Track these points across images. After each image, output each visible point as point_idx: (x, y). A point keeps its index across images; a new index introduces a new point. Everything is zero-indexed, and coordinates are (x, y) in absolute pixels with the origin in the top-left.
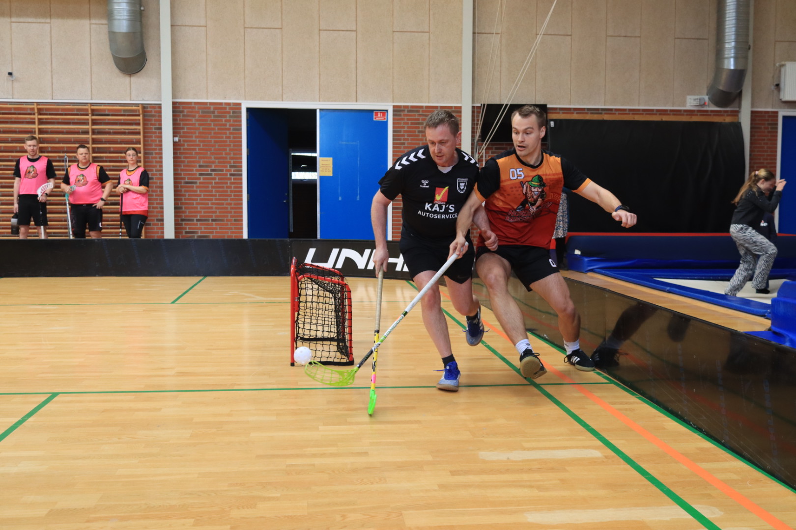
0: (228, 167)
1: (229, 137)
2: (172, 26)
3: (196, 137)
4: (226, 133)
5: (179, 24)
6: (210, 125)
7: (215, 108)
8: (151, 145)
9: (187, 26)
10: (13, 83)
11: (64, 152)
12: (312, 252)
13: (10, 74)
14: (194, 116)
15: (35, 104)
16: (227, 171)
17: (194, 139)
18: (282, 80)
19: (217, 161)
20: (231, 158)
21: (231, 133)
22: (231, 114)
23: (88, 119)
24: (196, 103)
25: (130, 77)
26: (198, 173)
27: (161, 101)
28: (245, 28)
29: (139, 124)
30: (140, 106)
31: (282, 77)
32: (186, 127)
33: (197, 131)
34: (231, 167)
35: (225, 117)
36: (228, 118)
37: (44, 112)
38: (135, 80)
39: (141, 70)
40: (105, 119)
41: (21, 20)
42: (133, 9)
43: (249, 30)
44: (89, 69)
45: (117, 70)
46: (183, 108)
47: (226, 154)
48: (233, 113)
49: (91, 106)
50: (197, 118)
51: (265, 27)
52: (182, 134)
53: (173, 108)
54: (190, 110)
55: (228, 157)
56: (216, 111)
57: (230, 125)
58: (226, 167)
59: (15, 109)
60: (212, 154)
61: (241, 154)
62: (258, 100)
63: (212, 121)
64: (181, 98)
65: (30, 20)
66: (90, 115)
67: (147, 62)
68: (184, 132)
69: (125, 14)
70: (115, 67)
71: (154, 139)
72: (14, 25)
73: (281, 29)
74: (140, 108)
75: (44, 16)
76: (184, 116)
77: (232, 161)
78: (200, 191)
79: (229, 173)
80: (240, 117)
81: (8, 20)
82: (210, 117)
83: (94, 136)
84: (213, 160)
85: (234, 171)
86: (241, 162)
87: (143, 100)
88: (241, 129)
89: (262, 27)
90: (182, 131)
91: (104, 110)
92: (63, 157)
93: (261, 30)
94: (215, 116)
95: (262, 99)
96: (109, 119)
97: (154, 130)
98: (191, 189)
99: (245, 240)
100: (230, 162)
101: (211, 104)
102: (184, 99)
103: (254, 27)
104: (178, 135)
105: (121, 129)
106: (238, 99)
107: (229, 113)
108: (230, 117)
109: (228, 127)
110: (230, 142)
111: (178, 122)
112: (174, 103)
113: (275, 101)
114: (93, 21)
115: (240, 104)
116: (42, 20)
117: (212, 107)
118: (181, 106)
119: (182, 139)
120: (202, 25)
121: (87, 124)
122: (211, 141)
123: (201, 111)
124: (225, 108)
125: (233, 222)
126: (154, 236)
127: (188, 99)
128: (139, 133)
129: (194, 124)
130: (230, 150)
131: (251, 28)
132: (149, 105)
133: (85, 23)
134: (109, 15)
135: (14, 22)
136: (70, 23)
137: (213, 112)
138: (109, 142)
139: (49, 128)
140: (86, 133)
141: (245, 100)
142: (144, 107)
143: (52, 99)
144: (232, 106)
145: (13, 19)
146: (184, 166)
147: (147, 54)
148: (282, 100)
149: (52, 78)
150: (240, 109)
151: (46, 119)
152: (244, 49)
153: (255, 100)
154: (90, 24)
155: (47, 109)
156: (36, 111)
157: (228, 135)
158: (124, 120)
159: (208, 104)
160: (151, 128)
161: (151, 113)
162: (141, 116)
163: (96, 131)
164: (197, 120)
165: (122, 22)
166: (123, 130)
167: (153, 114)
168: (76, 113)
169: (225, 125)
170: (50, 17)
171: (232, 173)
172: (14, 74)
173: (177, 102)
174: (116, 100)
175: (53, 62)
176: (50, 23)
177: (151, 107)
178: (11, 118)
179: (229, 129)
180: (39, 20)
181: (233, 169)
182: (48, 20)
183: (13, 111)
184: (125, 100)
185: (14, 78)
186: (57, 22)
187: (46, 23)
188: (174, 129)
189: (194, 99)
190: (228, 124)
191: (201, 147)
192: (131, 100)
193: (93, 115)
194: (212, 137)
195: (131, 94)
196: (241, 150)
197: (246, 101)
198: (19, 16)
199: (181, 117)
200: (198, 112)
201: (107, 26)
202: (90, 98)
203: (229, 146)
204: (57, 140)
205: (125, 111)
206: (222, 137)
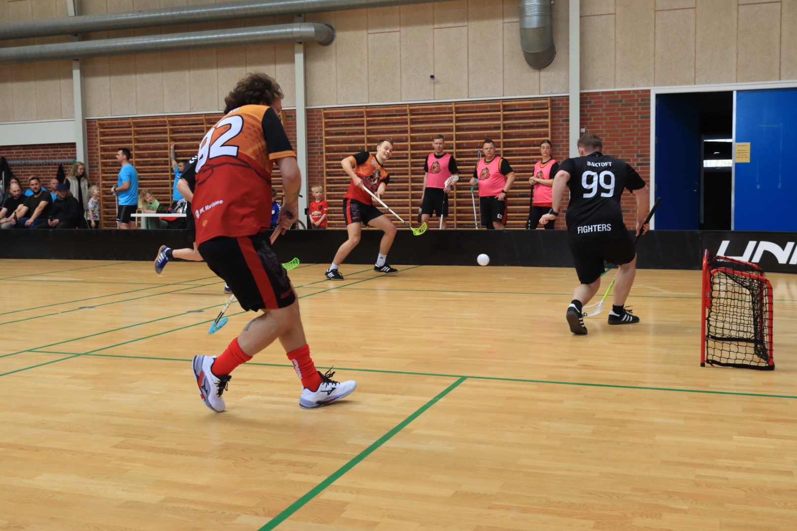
0: (636, 156)
1: (637, 126)
2: (581, 17)
3: (603, 127)
4: (633, 122)
5: (589, 14)
6: (617, 114)
7: (622, 97)
8: (559, 137)
9: (596, 15)
10: (434, 85)
11: (477, 148)
12: (725, 245)
13: (432, 77)
14: (602, 106)
15: (453, 103)
16: (634, 160)
17: (601, 129)
18: (695, 62)
19: (624, 150)
20: (639, 147)
21: (639, 122)
22: (640, 102)
23: (500, 115)
24: (603, 93)
25: (540, 71)
27: (569, 93)
28: (655, 11)
29: (547, 117)
30: (549, 99)
31: (695, 59)
32: (593, 117)
33: (604, 121)
34: (638, 156)
35: (633, 105)
36: (636, 106)
37: (461, 110)
38: (544, 74)
39: (550, 63)
40: (515, 114)
41: (443, 25)
42: (543, 4)
43: (660, 13)
44: (502, 67)
45: (527, 66)
46: (591, 98)
47: (633, 143)
48: (642, 100)
49: (503, 102)
50: (604, 108)
51: (677, 8)
52: (589, 125)
53: (581, 99)
54: (598, 100)
55: (635, 146)
56: (624, 100)
57: (638, 113)
58: (633, 156)
59: (436, 109)
60: (619, 144)
61: (649, 143)
62: (668, 85)
63: (619, 110)
64: (588, 89)
65: (450, 25)
66: (502, 111)
67: (556, 55)
68: (591, 123)
69: (536, 10)
70: (525, 62)
71: (561, 131)
72: (436, 31)
73: (695, 8)
74: (548, 101)
75: (462, 20)
76: (591, 106)
77: (639, 150)
79: (635, 163)
80: (649, 104)
81: (431, 27)
82: (618, 106)
83: (505, 131)
84: (620, 149)
85: (642, 160)
86: (649, 151)
87: (552, 93)
88: (649, 117)
89: (675, 8)
90: (589, 122)
91: (515, 105)
92: (477, 152)
93: (673, 11)
94: (623, 105)
95: (672, 84)
96: (519, 114)
97: (561, 123)
99: (651, 231)
100: (637, 152)
101: (619, 92)
102: (592, 89)
103: (666, 9)
104: (585, 126)
105: (530, 123)
106: (647, 86)
107: (637, 100)
108: (639, 104)
109: (636, 115)
110: (638, 130)
111: (586, 113)
112: (581, 94)
113: (687, 85)
114: (506, 20)
115: (649, 91)
116: (461, 24)
117: (620, 95)
118: (588, 97)
119: (589, 130)
120: (611, 13)
121: (498, 119)
122: (618, 130)
123: (608, 100)
124: (633, 96)
126: (560, 227)
127: (596, 89)
128: (547, 126)
129: (601, 114)
130: (638, 139)
131: (663, 10)
132: (557, 98)
133: (499, 22)
134: (521, 12)
135: (436, 28)
136: (485, 24)
137: (621, 101)
138: (518, 136)
139: (465, 126)
140: (498, 128)
141: (655, 86)
142: (552, 99)
143: (468, 98)
144: (640, 93)
145: (436, 26)
147: (556, 47)
148: (695, 84)
149: (468, 78)
150: (649, 95)
151: (462, 117)
152: (655, 33)
153: (665, 85)
154: (503, 23)
155: (463, 108)
156: (454, 110)
157: (636, 124)
158: (533, 114)
159: (616, 93)
160: (559, 121)
161: (559, 105)
162: (549, 109)
163: (507, 126)
164: (604, 110)
165: (533, 20)
166: (531, 124)
167: (561, 106)
168: (489, 109)
169: (633, 113)
170: (468, 20)
171: (640, 162)
172: (436, 76)
173: (585, 93)
174: (526, 95)
175: (470, 63)
176: (467, 26)
177: (559, 100)
178: (432, 118)
179: (637, 117)
180: (457, 24)
181: (640, 158)
182: (466, 24)
183: (434, 112)
184: (534, 94)
185: (435, 80)
186: (473, 25)
187: (463, 26)
188: (581, 120)
189: (602, 88)
190: (636, 112)
191: (608, 137)
192: (540, 94)
193: (504, 111)
194: (619, 127)
195: (540, 88)
196: (649, 139)
197: (656, 88)
198: (440, 22)
199: (589, 108)
200: (605, 102)
201: (518, 23)
202: (502, 95)
203: (637, 134)
204: (472, 136)
205: (534, 105)
206: (629, 126)
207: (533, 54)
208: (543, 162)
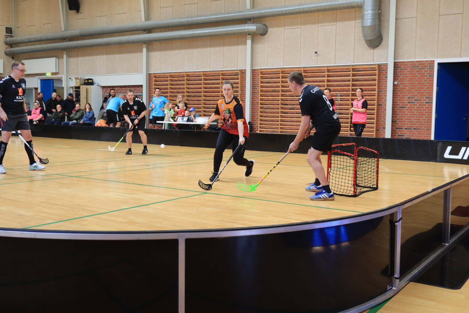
0: (425, 98)
1: (426, 81)
2: (396, 19)
3: (407, 81)
4: (424, 78)
5: (402, 18)
6: (415, 74)
7: (419, 64)
8: (382, 86)
9: (406, 18)
10: (317, 57)
11: (338, 91)
12: (449, 148)
13: (316, 52)
14: (407, 69)
15: (326, 67)
16: (424, 100)
17: (406, 82)
18: (461, 45)
19: (418, 94)
20: (427, 93)
21: (427, 78)
22: (428, 67)
23: (350, 74)
24: (408, 62)
25: (374, 50)
26: (407, 102)
27: (387, 62)
28: (440, 15)
29: (376, 75)
30: (377, 65)
31: (461, 43)
32: (402, 76)
33: (408, 78)
34: (426, 98)
35: (425, 69)
36: (426, 70)
37: (331, 71)
38: (376, 51)
39: (378, 46)
40: (359, 73)
41: (323, 25)
42: (374, 12)
43: (442, 16)
44: (353, 47)
45: (367, 47)
46: (401, 65)
47: (424, 90)
48: (430, 66)
49: (352, 66)
50: (408, 70)
51: (452, 13)
52: (399, 80)
53: (395, 65)
54: (405, 66)
55: (425, 92)
56: (419, 66)
57: (427, 74)
58: (423, 98)
59: (318, 70)
60: (415, 91)
61: (433, 90)
62: (445, 58)
63: (417, 71)
64: (400, 60)
65: (327, 24)
66: (351, 71)
67: (383, 40)
68: (400, 79)
69: (370, 16)
70: (366, 45)
71: (384, 83)
72: (320, 27)
73: (462, 13)
74: (377, 66)
75: (333, 21)
76: (401, 69)
77: (427, 95)
78: (408, 112)
79: (425, 102)
80: (433, 68)
81: (317, 25)
82: (416, 69)
83: (353, 83)
84: (416, 94)
85: (428, 100)
86: (432, 95)
87: (380, 62)
88: (433, 76)
89: (451, 13)
90: (399, 78)
91: (359, 68)
92: (337, 94)
93: (449, 16)
94: (418, 69)
95: (448, 57)
96: (361, 73)
98: (403, 111)
99: (432, 141)
100: (425, 95)
101: (417, 62)
102: (402, 60)
103: (445, 14)
104: (397, 80)
105: (367, 78)
106: (433, 58)
107: (427, 66)
108: (428, 69)
109: (426, 75)
110: (427, 83)
111: (398, 73)
112: (395, 63)
113: (456, 57)
114: (357, 21)
115: (434, 61)
116: (332, 24)
117: (417, 63)
118: (400, 64)
119: (399, 83)
120: (414, 17)
121: (349, 76)
122: (415, 83)
123: (410, 66)
124: (425, 64)
125: (426, 130)
126: (381, 137)
127: (403, 60)
128: (375, 80)
129: (406, 74)
130: (427, 88)
131: (444, 15)
132: (382, 65)
133: (353, 23)
134: (362, 18)
135: (320, 26)
136: (346, 23)
137: (418, 67)
138: (360, 85)
139: (332, 79)
140: (349, 81)
141: (437, 58)
142: (379, 66)
143: (335, 64)
144: (429, 62)
145: (320, 25)
146: (400, 98)
147: (383, 36)
148: (461, 57)
149: (335, 53)
150: (434, 64)
151: (331, 74)
152: (439, 28)
153: (443, 58)
154: (355, 23)
155: (332, 69)
156: (326, 70)
157: (426, 79)
158: (369, 73)
159: (415, 62)
160: (383, 77)
161: (382, 69)
162: (377, 70)
163: (355, 80)
164: (408, 72)
165: (368, 21)
166: (368, 79)
167: (384, 69)
168: (345, 70)
169: (424, 74)
170: (336, 22)
171: (427, 101)
172: (318, 52)
173: (398, 62)
174: (366, 63)
175: (336, 45)
176: (336, 25)
177: (383, 66)
178: (315, 75)
179: (426, 76)
180: (331, 24)
181: (427, 99)
182: (335, 23)
183: (316, 71)
184: (370, 62)
185: (318, 54)
186: (339, 24)
187: (334, 25)
188: (394, 77)
189: (407, 59)
190: (426, 73)
191: (410, 87)
192: (373, 62)
193: (353, 71)
194: (416, 81)
195: (373, 59)
196: (433, 88)
197: (438, 59)
198: (322, 23)
199: (400, 70)
200: (409, 67)
201: (361, 23)
202: (353, 62)
203: (426, 85)
204: (336, 85)
205: (370, 68)
206: (422, 81)
207: (368, 40)
208: (358, 100)
